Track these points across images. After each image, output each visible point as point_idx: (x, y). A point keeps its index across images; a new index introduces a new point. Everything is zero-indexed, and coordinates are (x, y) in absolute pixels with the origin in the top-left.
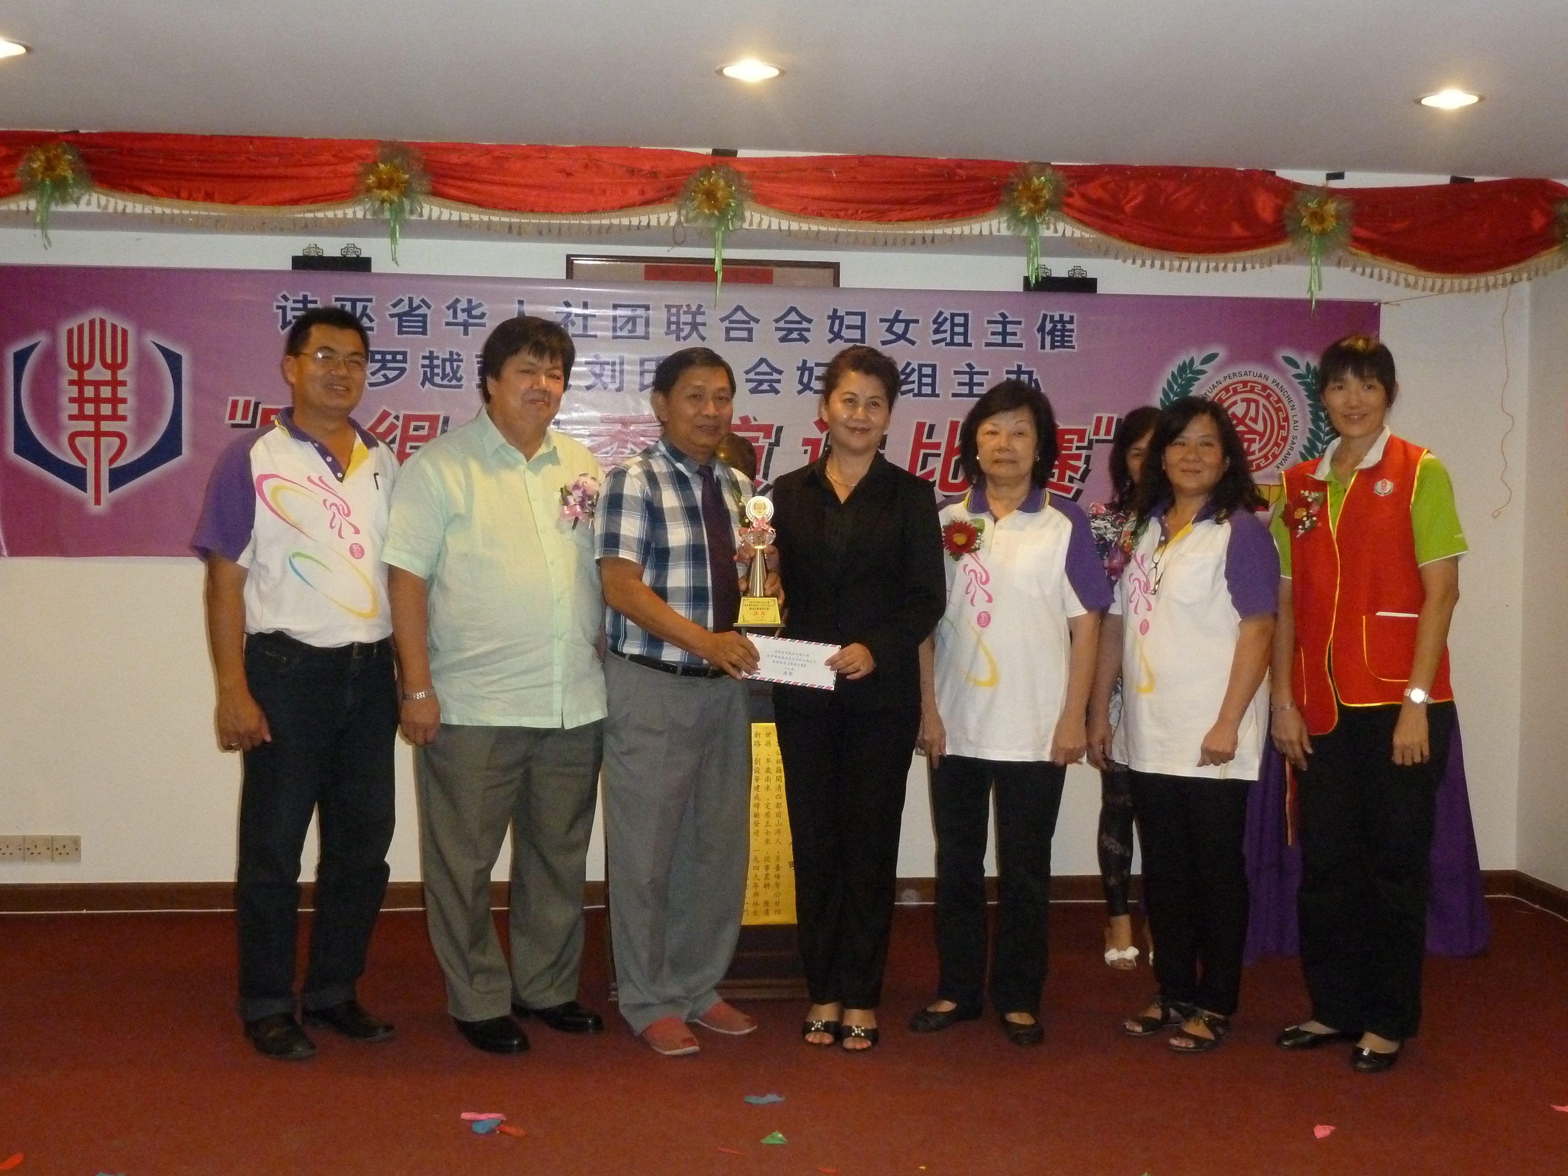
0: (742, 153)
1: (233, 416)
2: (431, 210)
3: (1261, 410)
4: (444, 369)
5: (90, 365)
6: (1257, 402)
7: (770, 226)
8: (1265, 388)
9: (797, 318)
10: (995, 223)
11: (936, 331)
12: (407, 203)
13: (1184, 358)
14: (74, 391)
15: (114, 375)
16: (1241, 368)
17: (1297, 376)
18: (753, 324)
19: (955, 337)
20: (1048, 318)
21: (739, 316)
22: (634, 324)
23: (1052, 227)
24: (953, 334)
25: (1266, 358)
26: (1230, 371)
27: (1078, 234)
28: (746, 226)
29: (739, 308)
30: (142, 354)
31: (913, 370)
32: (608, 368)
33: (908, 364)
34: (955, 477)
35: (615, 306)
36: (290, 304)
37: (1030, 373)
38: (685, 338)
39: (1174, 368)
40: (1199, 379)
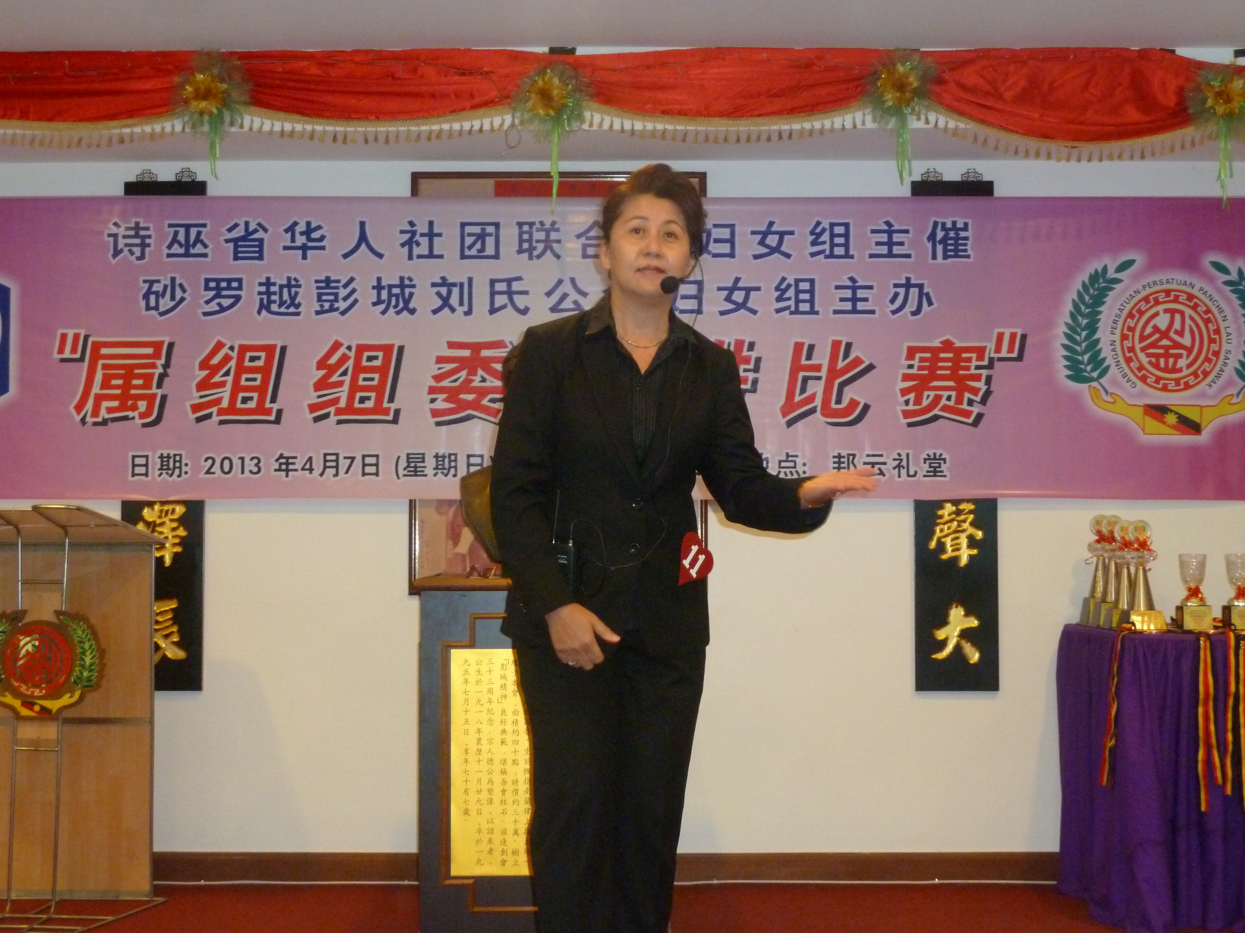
0: (581, 51)
1: (61, 351)
2: (252, 121)
3: (1188, 322)
4: (281, 296)
6: (1182, 313)
7: (611, 126)
8: (1191, 297)
10: (859, 116)
11: (814, 243)
12: (227, 115)
13: (1095, 266)
17: (1227, 283)
19: (836, 249)
20: (940, 226)
22: (483, 243)
23: (923, 117)
24: (833, 245)
25: (1191, 264)
26: (1149, 279)
28: (585, 126)
31: (789, 286)
32: (456, 291)
33: (784, 279)
34: (839, 401)
35: (463, 225)
36: (121, 231)
37: (920, 287)
38: (539, 257)
39: (1085, 277)
40: (1113, 289)
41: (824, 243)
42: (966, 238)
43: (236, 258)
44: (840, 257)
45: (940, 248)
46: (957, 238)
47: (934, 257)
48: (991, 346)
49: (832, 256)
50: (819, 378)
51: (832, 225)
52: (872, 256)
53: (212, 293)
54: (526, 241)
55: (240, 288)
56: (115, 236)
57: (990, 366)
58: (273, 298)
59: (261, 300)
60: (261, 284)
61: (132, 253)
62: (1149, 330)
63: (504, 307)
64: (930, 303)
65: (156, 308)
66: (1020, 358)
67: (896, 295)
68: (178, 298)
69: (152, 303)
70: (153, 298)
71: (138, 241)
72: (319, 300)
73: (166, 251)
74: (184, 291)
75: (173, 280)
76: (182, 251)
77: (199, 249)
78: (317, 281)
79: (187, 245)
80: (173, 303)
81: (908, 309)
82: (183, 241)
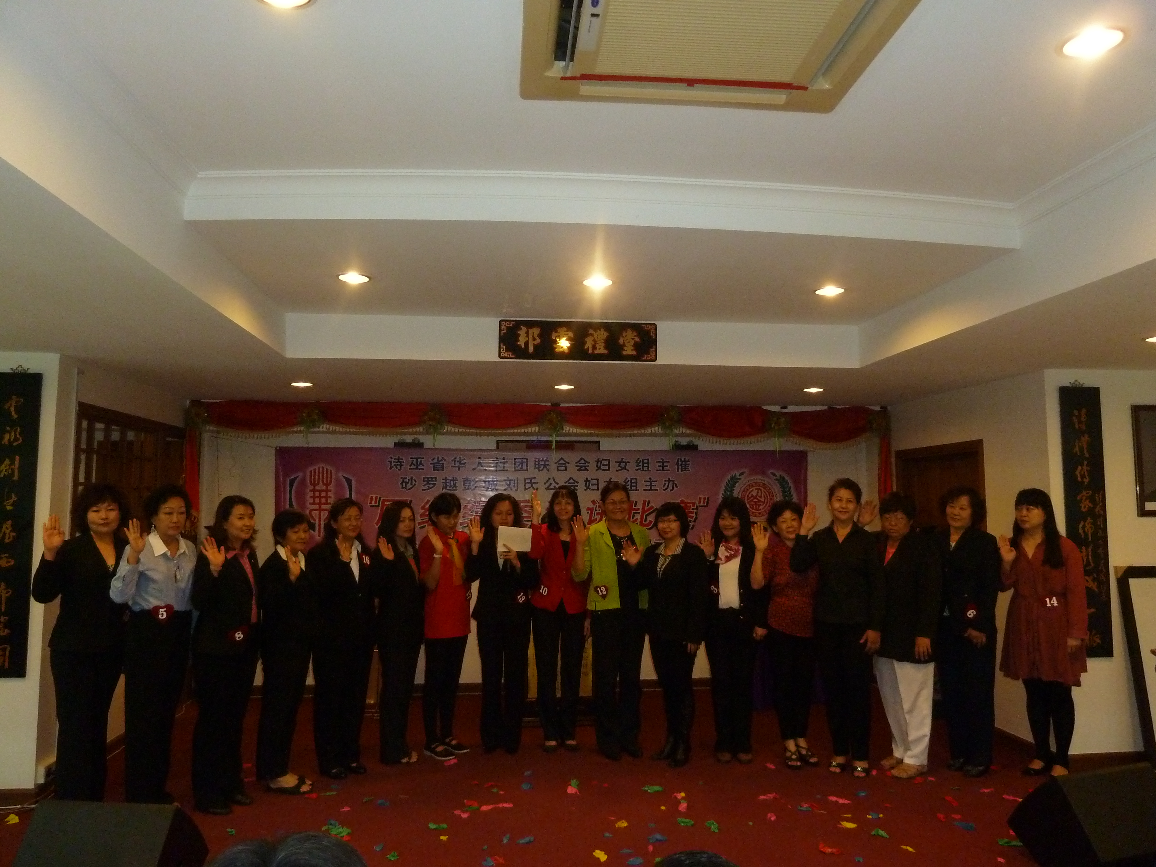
0: (562, 405)
1: (371, 503)
2: (448, 428)
3: (763, 493)
4: (450, 483)
5: (318, 484)
6: (761, 490)
7: (573, 431)
8: (764, 484)
9: (584, 462)
10: (657, 428)
11: (637, 466)
12: (439, 426)
13: (733, 473)
14: (311, 494)
15: (327, 487)
16: (754, 477)
17: (777, 480)
18: (567, 465)
19: (645, 468)
20: (680, 461)
21: (562, 462)
22: (522, 465)
23: (678, 429)
24: (643, 466)
25: (764, 473)
26: (750, 478)
27: (688, 432)
28: (564, 431)
29: (562, 459)
30: (338, 480)
31: (629, 481)
32: (512, 482)
33: (627, 478)
34: (646, 521)
35: (515, 459)
36: (393, 460)
37: (673, 481)
38: (541, 470)
39: (729, 478)
40: (738, 482)
41: (641, 466)
42: (689, 464)
43: (434, 470)
44: (646, 471)
45: (680, 468)
46: (685, 465)
47: (678, 471)
48: (697, 502)
49: (643, 470)
50: (639, 513)
51: (643, 460)
52: (656, 470)
53: (425, 483)
54: (537, 465)
55: (436, 481)
56: (391, 462)
57: (697, 509)
58: (447, 484)
59: (443, 485)
60: (443, 479)
61: (396, 467)
62: (750, 496)
63: (529, 488)
64: (677, 487)
65: (406, 488)
66: (707, 505)
67: (665, 483)
68: (413, 484)
69: (404, 486)
70: (404, 484)
71: (399, 463)
72: (464, 485)
73: (409, 467)
74: (416, 482)
75: (412, 478)
76: (415, 467)
77: (421, 467)
78: (463, 478)
79: (417, 465)
80: (411, 486)
81: (669, 489)
82: (415, 464)
